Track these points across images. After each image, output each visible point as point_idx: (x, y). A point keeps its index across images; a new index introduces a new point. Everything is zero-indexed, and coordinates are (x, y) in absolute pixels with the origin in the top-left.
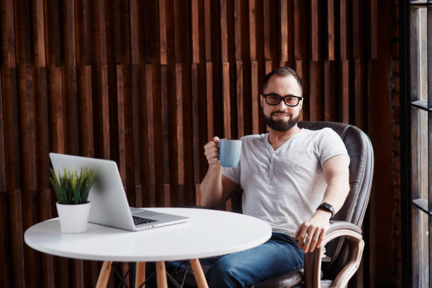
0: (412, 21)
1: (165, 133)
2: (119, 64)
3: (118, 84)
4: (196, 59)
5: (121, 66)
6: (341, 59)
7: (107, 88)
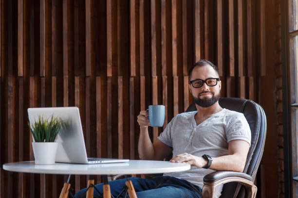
0: (291, 46)
1: (109, 127)
2: (77, 76)
3: (76, 91)
4: (133, 73)
5: (79, 77)
6: (239, 76)
7: (68, 92)
